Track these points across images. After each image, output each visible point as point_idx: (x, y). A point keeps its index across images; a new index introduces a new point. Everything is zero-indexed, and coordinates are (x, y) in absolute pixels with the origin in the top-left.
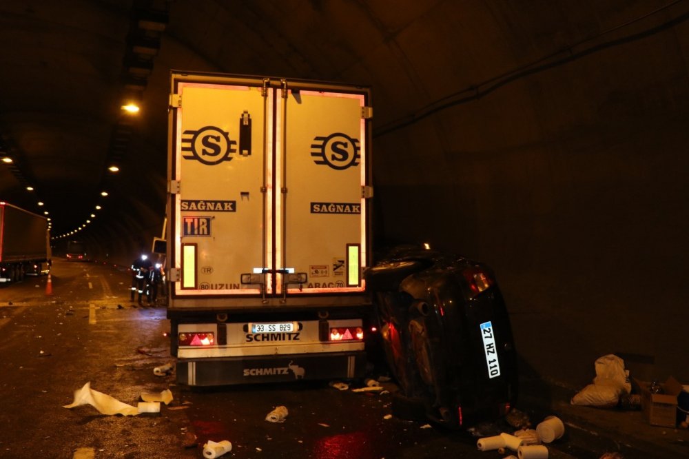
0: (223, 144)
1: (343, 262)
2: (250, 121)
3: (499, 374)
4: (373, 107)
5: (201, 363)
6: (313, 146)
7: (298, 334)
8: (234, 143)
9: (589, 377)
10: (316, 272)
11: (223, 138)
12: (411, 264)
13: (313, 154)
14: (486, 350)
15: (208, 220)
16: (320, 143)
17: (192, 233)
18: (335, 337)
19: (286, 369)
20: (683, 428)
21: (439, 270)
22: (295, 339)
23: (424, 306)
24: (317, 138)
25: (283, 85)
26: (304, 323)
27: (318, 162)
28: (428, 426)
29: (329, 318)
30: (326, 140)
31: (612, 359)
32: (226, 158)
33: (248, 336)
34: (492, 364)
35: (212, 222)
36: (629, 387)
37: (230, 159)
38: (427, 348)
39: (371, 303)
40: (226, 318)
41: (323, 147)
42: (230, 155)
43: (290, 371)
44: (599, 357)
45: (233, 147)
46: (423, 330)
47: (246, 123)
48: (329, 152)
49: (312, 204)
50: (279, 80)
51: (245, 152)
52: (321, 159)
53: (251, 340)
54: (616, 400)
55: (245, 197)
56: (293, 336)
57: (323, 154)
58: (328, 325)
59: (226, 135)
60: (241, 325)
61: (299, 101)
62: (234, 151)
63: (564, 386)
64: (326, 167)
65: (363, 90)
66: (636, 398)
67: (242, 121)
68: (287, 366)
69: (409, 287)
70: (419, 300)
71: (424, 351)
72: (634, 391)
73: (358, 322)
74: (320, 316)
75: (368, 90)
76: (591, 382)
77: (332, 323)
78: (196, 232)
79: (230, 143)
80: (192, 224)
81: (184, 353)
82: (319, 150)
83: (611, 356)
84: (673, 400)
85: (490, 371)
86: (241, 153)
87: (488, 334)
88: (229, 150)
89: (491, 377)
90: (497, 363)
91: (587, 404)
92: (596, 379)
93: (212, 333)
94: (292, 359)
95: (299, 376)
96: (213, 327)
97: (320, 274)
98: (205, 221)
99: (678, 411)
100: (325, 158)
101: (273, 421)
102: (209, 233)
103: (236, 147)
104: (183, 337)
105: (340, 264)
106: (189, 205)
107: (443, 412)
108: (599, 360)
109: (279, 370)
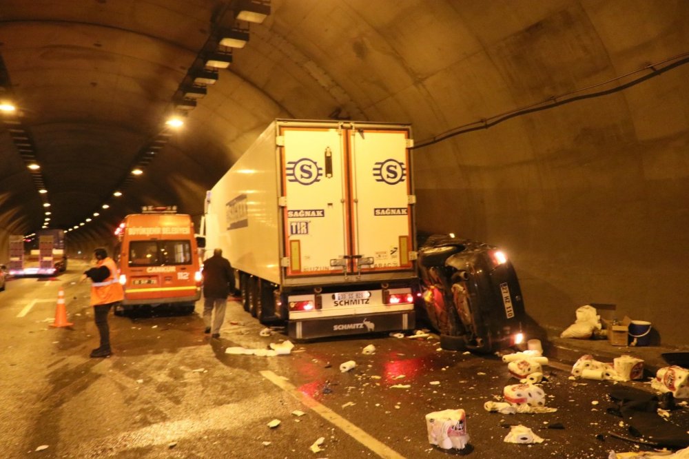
0: (314, 171)
1: (396, 248)
2: (331, 153)
3: (513, 316)
4: (413, 138)
5: (305, 322)
6: (375, 169)
7: (368, 300)
8: (321, 169)
9: (572, 320)
10: (380, 256)
11: (313, 165)
12: (450, 248)
13: (375, 175)
14: (504, 300)
15: (307, 223)
16: (379, 166)
17: (297, 233)
18: (394, 300)
19: (361, 325)
20: (632, 346)
21: (470, 252)
22: (366, 303)
23: (465, 275)
24: (377, 164)
25: (352, 127)
26: (372, 292)
27: (378, 180)
28: (468, 353)
29: (388, 288)
30: (382, 164)
31: (588, 308)
32: (316, 180)
33: (335, 302)
34: (509, 310)
35: (309, 225)
36: (599, 326)
37: (319, 181)
38: (468, 300)
39: (416, 277)
40: (321, 291)
41: (380, 169)
42: (319, 178)
43: (364, 325)
44: (579, 307)
45: (320, 172)
46: (464, 289)
47: (328, 155)
48: (385, 173)
49: (375, 209)
50: (349, 123)
51: (329, 175)
52: (379, 178)
53: (337, 305)
54: (591, 333)
55: (330, 207)
56: (365, 301)
57: (380, 175)
58: (388, 292)
59: (315, 163)
60: (330, 295)
61: (363, 137)
62: (321, 175)
63: (555, 329)
64: (384, 183)
65: (406, 127)
66: (605, 332)
67: (326, 153)
68: (362, 322)
69: (453, 262)
70: (461, 271)
71: (465, 302)
72: (603, 328)
73: (407, 290)
74: (383, 286)
75: (409, 127)
76: (573, 323)
77: (391, 291)
78: (299, 232)
79: (319, 169)
80: (296, 226)
81: (293, 316)
82: (378, 172)
83: (587, 306)
84: (625, 328)
85: (507, 314)
86: (326, 176)
87: (505, 291)
88: (319, 175)
89: (508, 317)
90: (511, 309)
91: (571, 336)
92: (576, 321)
93: (312, 301)
94: (366, 317)
95: (371, 329)
96: (311, 297)
97: (382, 258)
98: (305, 224)
99: (629, 336)
100: (382, 177)
101: (368, 354)
102: (307, 233)
103: (323, 172)
104: (292, 305)
105: (394, 250)
106: (293, 213)
107: (479, 340)
108: (579, 309)
109: (357, 325)
